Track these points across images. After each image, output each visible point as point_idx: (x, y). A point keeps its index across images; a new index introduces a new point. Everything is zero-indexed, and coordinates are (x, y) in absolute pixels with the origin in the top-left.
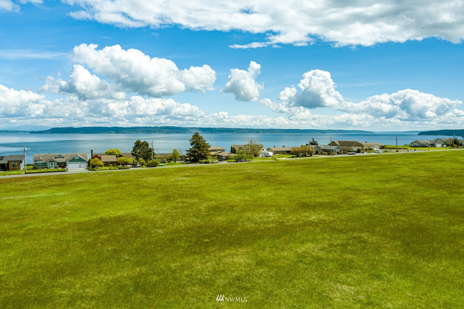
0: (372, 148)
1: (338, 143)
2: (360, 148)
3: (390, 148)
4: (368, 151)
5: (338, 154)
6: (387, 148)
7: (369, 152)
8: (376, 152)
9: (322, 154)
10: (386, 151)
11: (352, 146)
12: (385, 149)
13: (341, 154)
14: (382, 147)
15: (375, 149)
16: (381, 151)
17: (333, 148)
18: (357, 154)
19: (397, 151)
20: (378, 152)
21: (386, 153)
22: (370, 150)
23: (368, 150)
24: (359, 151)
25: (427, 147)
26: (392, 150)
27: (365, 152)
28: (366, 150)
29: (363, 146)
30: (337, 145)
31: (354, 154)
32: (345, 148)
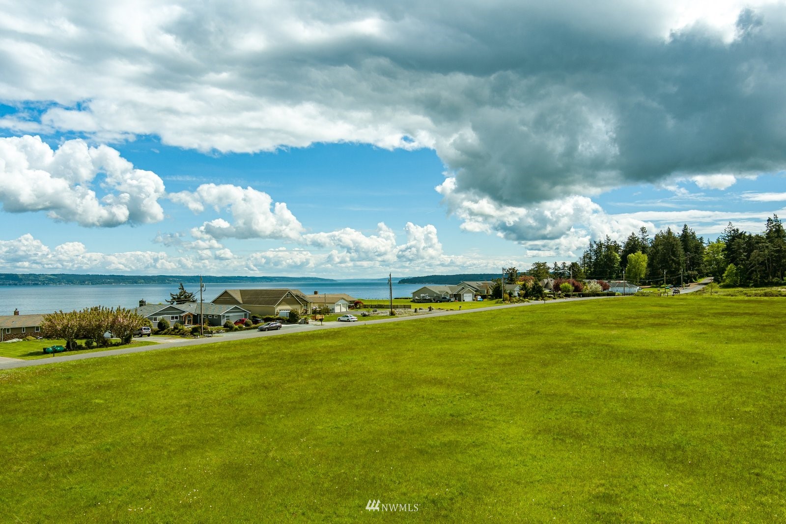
0: (330, 307)
1: (239, 298)
2: (299, 309)
3: (372, 307)
4: (319, 317)
5: (227, 331)
6: (365, 307)
7: (321, 320)
8: (342, 319)
9: (177, 332)
10: (364, 315)
11: (274, 302)
12: (359, 308)
13: (236, 330)
14: (355, 305)
15: (337, 310)
16: (353, 315)
17: (222, 310)
18: (288, 329)
19: (392, 314)
20: (346, 319)
21: (369, 322)
22: (325, 312)
23: (320, 313)
24: (293, 318)
25: (449, 301)
26: (379, 311)
27: (310, 321)
28: (315, 312)
29: (306, 303)
30: (236, 302)
31: (277, 328)
32: (257, 309)
